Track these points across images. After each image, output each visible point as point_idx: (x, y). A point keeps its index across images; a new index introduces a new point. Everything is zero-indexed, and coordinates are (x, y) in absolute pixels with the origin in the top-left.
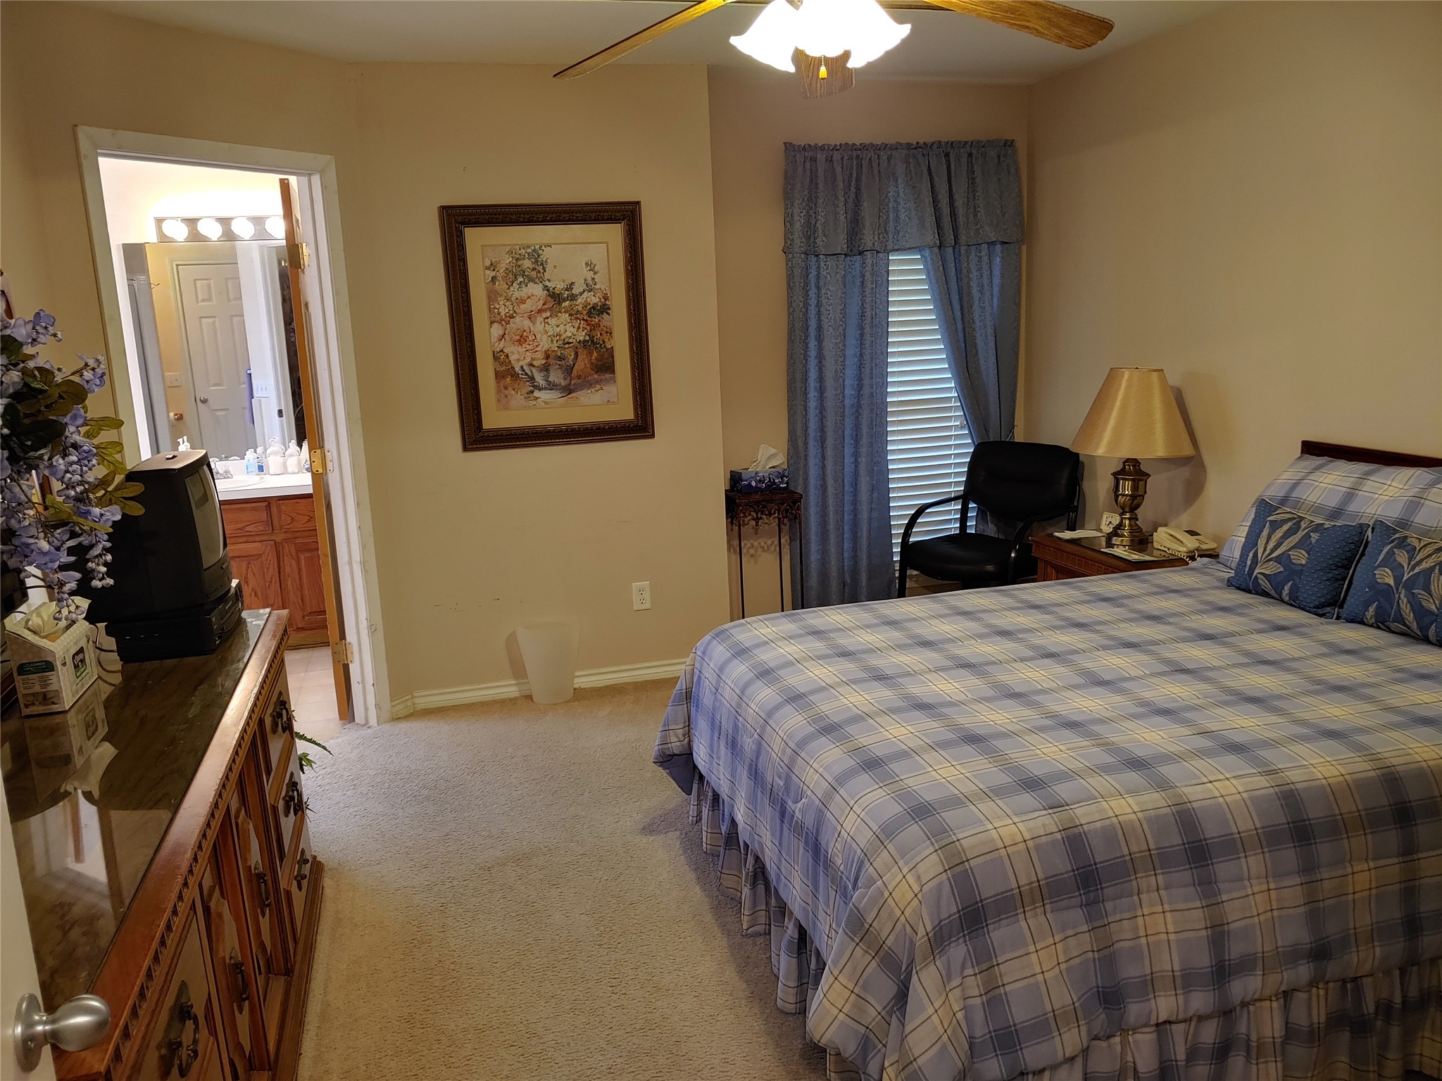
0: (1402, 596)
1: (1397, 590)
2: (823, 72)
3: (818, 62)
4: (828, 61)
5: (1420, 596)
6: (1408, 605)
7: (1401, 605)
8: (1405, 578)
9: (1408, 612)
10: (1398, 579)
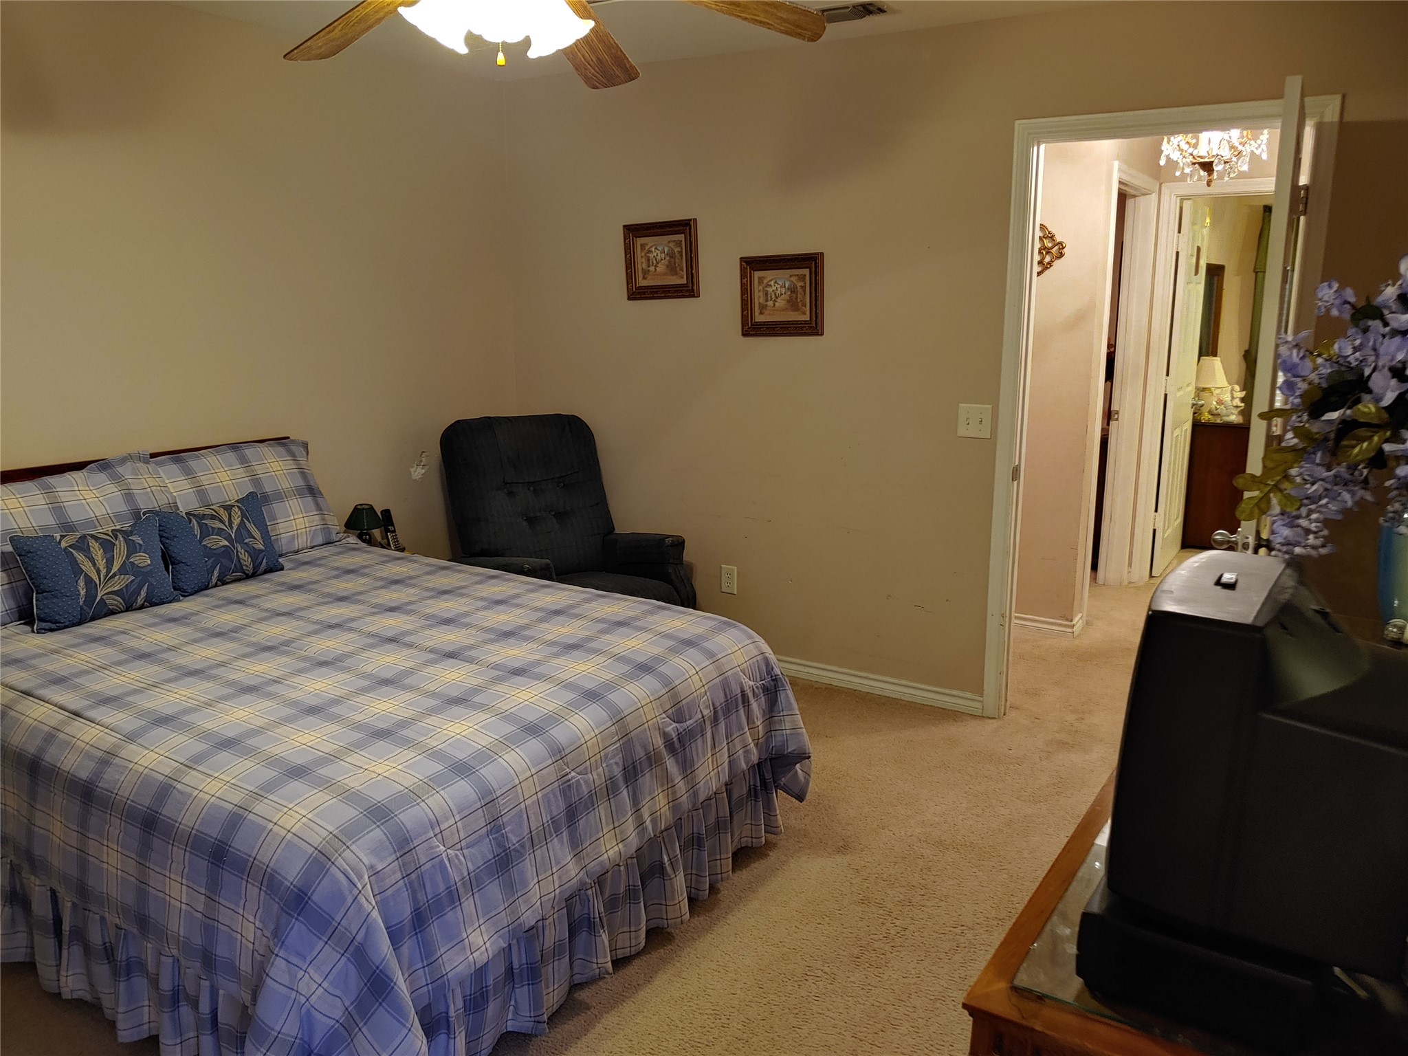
0: (239, 549)
1: (234, 547)
2: (501, 59)
3: (494, 48)
4: (507, 48)
5: (250, 543)
6: (246, 554)
7: (241, 556)
8: (233, 536)
9: (246, 559)
10: (228, 538)
